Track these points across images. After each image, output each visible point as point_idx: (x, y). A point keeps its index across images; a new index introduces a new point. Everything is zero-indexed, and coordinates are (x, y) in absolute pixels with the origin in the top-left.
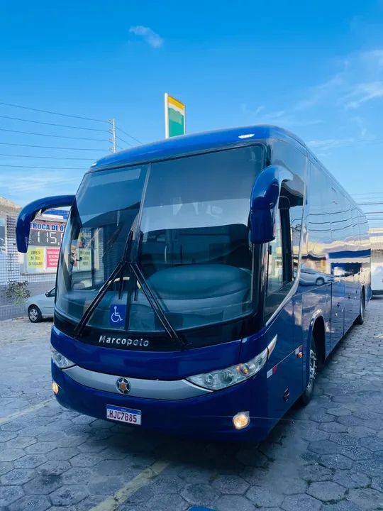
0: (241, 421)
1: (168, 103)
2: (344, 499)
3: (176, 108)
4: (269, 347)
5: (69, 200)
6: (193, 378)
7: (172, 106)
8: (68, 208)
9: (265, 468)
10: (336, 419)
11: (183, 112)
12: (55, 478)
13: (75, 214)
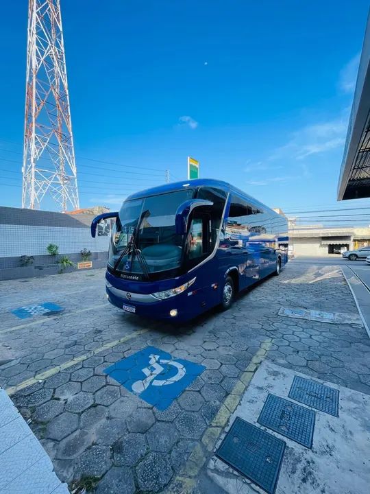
0: (173, 313)
1: (189, 162)
2: (215, 350)
3: (194, 164)
4: (189, 282)
5: (116, 215)
6: (155, 294)
7: (191, 163)
8: (115, 219)
9: (189, 335)
10: (234, 318)
11: (197, 166)
12: (100, 331)
13: (118, 221)
